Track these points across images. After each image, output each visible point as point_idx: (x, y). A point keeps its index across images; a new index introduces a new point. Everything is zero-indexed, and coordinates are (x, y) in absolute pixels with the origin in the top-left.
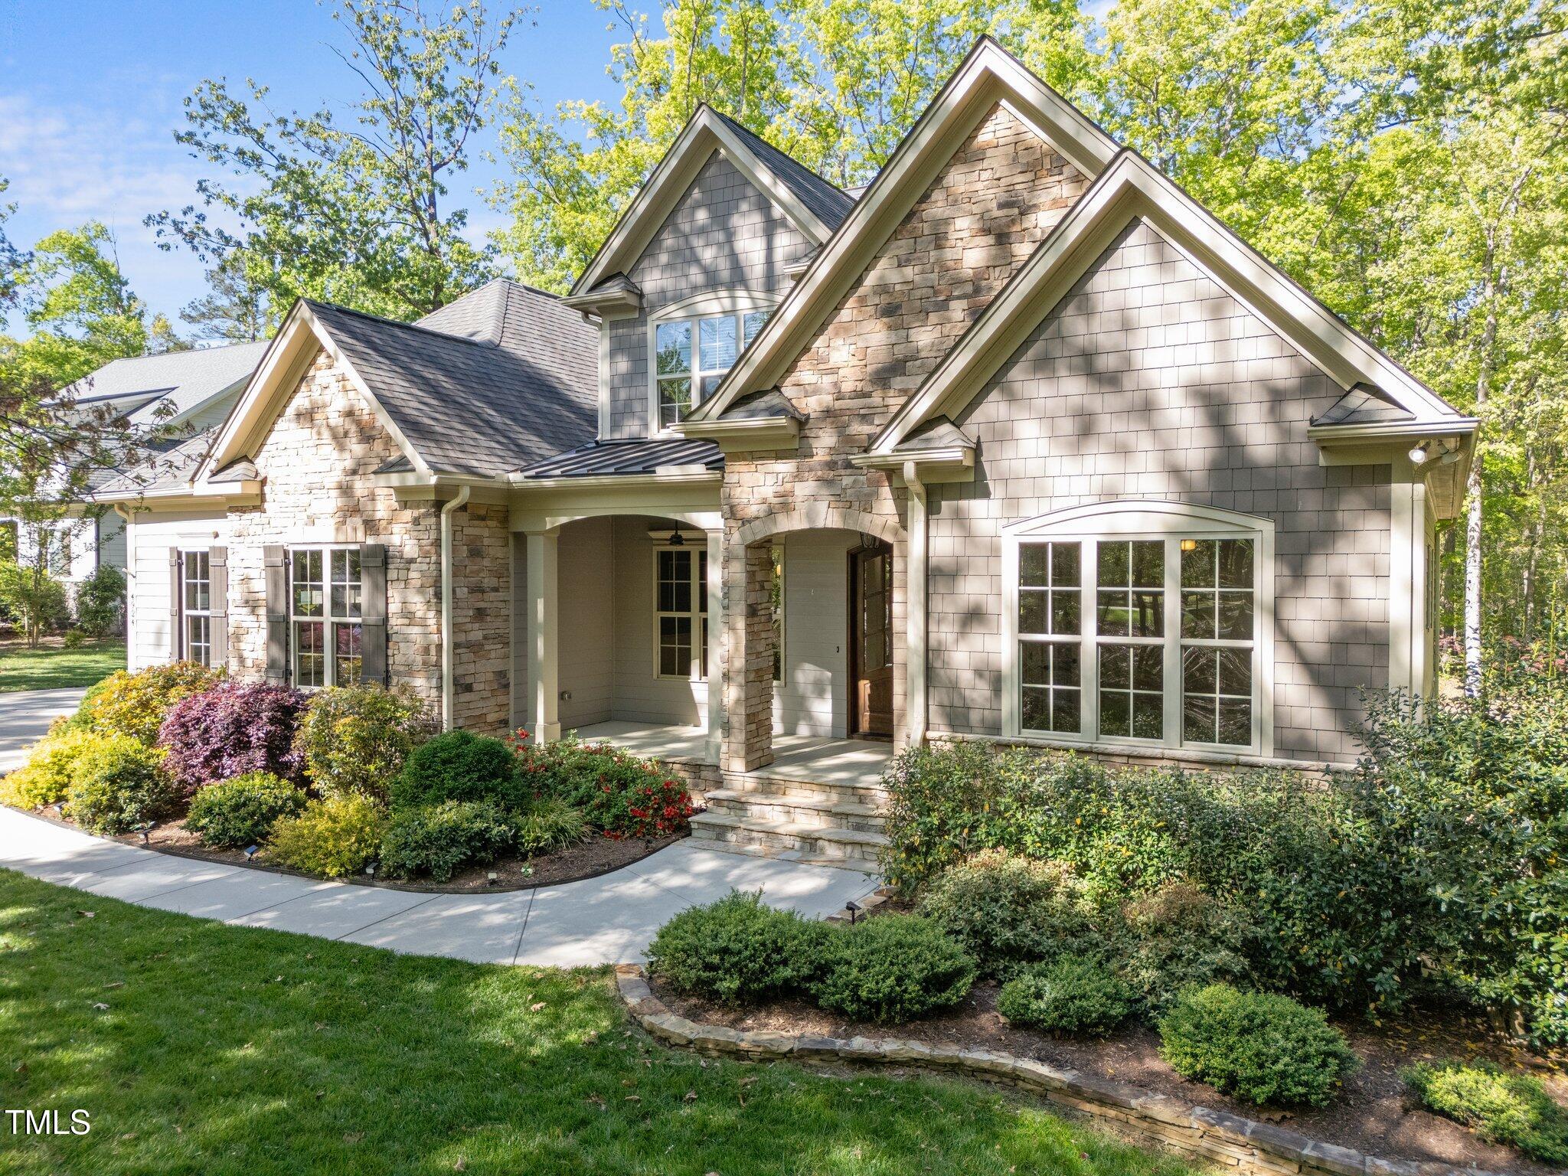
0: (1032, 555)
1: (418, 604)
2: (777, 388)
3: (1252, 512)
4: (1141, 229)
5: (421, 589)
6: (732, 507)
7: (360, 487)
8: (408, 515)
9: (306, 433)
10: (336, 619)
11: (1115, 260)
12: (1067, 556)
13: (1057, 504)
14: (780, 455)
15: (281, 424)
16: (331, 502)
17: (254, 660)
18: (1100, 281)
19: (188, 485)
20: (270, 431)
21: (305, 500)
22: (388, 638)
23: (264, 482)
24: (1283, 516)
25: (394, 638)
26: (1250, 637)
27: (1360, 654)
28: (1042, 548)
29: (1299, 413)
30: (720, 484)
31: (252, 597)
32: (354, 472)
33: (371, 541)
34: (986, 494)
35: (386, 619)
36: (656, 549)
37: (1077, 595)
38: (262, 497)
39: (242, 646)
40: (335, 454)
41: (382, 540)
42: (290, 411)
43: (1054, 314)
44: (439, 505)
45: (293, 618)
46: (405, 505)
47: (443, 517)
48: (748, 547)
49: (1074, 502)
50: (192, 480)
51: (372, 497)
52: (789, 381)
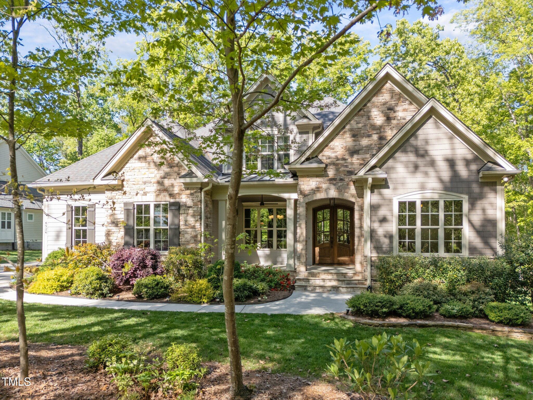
0: (402, 205)
1: (191, 220)
2: (317, 156)
3: (462, 193)
4: (432, 119)
5: (194, 216)
6: (301, 191)
7: (167, 182)
8: (188, 192)
9: (144, 164)
10: (155, 227)
11: (425, 127)
12: (412, 205)
13: (409, 191)
14: (317, 176)
15: (132, 161)
16: (154, 187)
17: (117, 243)
18: (420, 132)
19: (92, 181)
20: (126, 163)
21: (143, 186)
22: (180, 233)
23: (123, 181)
24: (470, 193)
25: (182, 233)
26: (462, 225)
27: (490, 228)
28: (405, 203)
29: (474, 167)
30: (297, 184)
31: (116, 221)
32: (164, 178)
33: (172, 200)
34: (388, 187)
35: (179, 227)
36: (244, 208)
37: (415, 215)
38: (123, 186)
39: (111, 238)
40: (156, 172)
41: (177, 200)
42: (136, 156)
43: (408, 140)
44: (201, 189)
45: (136, 227)
46: (188, 189)
47: (203, 193)
48: (306, 204)
49: (414, 190)
50: (94, 179)
51: (172, 186)
52: (321, 154)
